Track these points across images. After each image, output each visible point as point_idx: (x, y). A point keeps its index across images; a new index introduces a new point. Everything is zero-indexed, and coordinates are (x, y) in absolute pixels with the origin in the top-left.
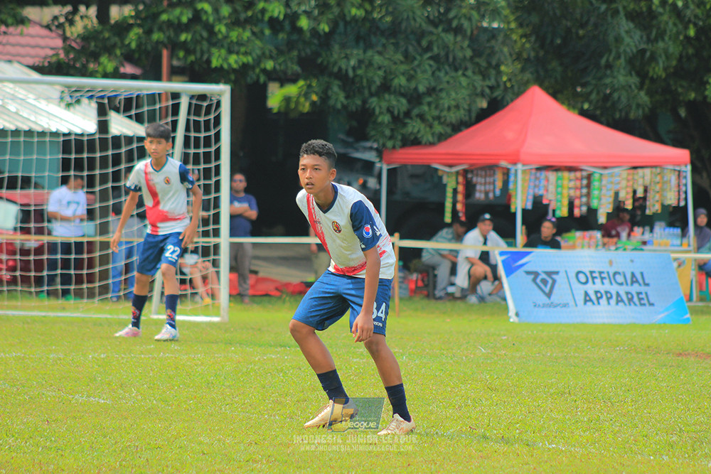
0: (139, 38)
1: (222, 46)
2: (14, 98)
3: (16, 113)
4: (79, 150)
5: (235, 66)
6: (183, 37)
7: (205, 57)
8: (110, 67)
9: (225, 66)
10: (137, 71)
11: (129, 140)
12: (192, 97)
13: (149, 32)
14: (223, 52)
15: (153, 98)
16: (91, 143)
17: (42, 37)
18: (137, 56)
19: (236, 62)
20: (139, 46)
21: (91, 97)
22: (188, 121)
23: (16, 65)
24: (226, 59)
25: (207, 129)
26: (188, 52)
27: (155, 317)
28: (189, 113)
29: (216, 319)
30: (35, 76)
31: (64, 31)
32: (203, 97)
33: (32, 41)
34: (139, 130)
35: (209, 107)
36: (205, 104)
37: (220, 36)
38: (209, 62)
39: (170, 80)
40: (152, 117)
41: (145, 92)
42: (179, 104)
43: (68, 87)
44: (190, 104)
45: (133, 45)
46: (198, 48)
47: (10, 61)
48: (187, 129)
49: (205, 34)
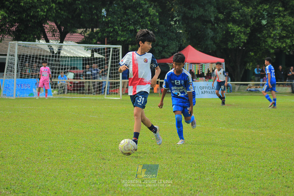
0: (101, 35)
1: (119, 36)
2: (72, 49)
3: (73, 53)
4: (89, 61)
5: (123, 40)
6: (111, 34)
7: (116, 39)
8: (95, 41)
9: (121, 40)
10: (100, 43)
11: (99, 58)
12: (113, 48)
13: (103, 34)
14: (120, 37)
15: (104, 49)
16: (91, 59)
17: (79, 36)
18: (100, 39)
19: (123, 39)
20: (101, 37)
21: (90, 49)
22: (112, 54)
23: (73, 42)
24: (121, 39)
25: (117, 56)
26: (112, 38)
27: (105, 98)
28: (112, 52)
29: (119, 98)
30: (77, 44)
31: (84, 34)
32: (115, 48)
33: (76, 37)
34: (101, 56)
35: (117, 51)
36: (116, 50)
37: (119, 34)
38: (117, 39)
39: (107, 44)
40: (104, 53)
41: (103, 48)
42: (110, 50)
43: (85, 47)
44: (113, 50)
45: (100, 36)
46: (114, 37)
47: (71, 41)
48: (112, 56)
49: (116, 34)
